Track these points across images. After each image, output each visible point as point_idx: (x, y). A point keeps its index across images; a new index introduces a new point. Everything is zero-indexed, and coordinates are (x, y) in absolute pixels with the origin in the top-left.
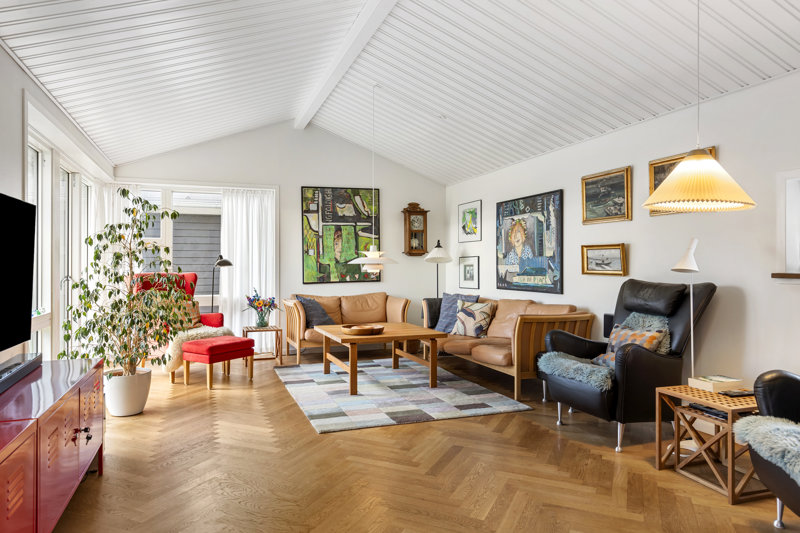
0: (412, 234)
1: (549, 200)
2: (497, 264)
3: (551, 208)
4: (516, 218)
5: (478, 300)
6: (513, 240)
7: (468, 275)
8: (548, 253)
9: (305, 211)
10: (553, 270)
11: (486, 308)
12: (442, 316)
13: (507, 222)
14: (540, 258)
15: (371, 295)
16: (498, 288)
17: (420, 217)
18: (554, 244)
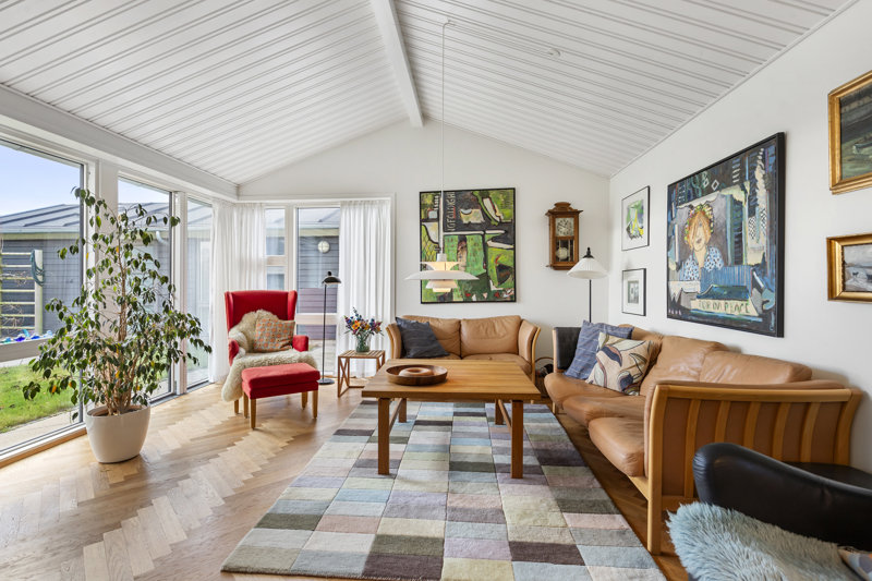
0: (557, 242)
1: (753, 161)
2: (668, 280)
3: (759, 174)
4: (695, 203)
5: (631, 334)
6: (691, 240)
7: (632, 296)
8: (752, 258)
9: (424, 220)
10: (761, 291)
11: (640, 347)
12: (578, 353)
13: (683, 212)
14: (736, 268)
15: (499, 319)
16: (669, 316)
17: (571, 220)
18: (764, 240)
